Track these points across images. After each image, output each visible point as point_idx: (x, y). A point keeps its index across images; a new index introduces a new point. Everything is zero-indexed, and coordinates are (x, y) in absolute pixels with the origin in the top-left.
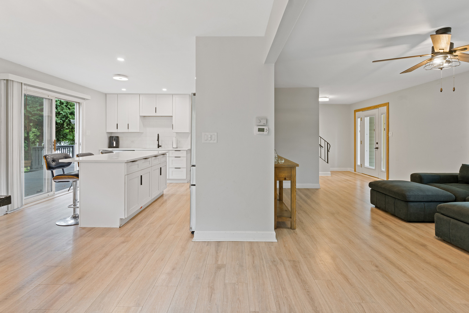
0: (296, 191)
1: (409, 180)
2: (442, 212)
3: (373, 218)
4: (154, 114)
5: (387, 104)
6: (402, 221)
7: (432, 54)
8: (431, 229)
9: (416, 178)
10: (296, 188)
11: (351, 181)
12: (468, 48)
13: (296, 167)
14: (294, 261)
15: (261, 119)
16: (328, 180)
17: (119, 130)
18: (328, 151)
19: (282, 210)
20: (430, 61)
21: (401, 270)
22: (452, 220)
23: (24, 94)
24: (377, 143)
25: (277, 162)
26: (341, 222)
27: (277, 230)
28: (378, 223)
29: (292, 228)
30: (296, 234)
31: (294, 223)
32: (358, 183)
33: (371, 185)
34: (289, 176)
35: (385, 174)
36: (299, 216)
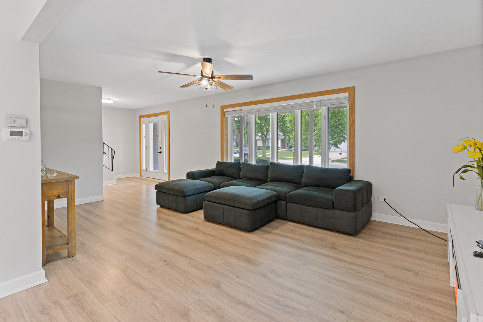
0: (75, 209)
1: (186, 178)
2: (208, 200)
3: (159, 218)
5: (168, 113)
6: (182, 214)
7: (201, 76)
8: (200, 214)
9: (191, 176)
10: (75, 205)
11: (137, 187)
12: (221, 77)
13: (75, 180)
14: (75, 296)
15: (15, 118)
16: (114, 189)
18: (112, 158)
19: (52, 238)
20: (200, 81)
21: (184, 256)
22: (214, 204)
24: (160, 148)
25: (45, 177)
26: (129, 230)
27: (46, 266)
28: (164, 221)
29: (70, 255)
30: (77, 261)
31: (73, 248)
32: (144, 187)
33: (157, 187)
34: (65, 192)
35: (167, 175)
36: (79, 238)
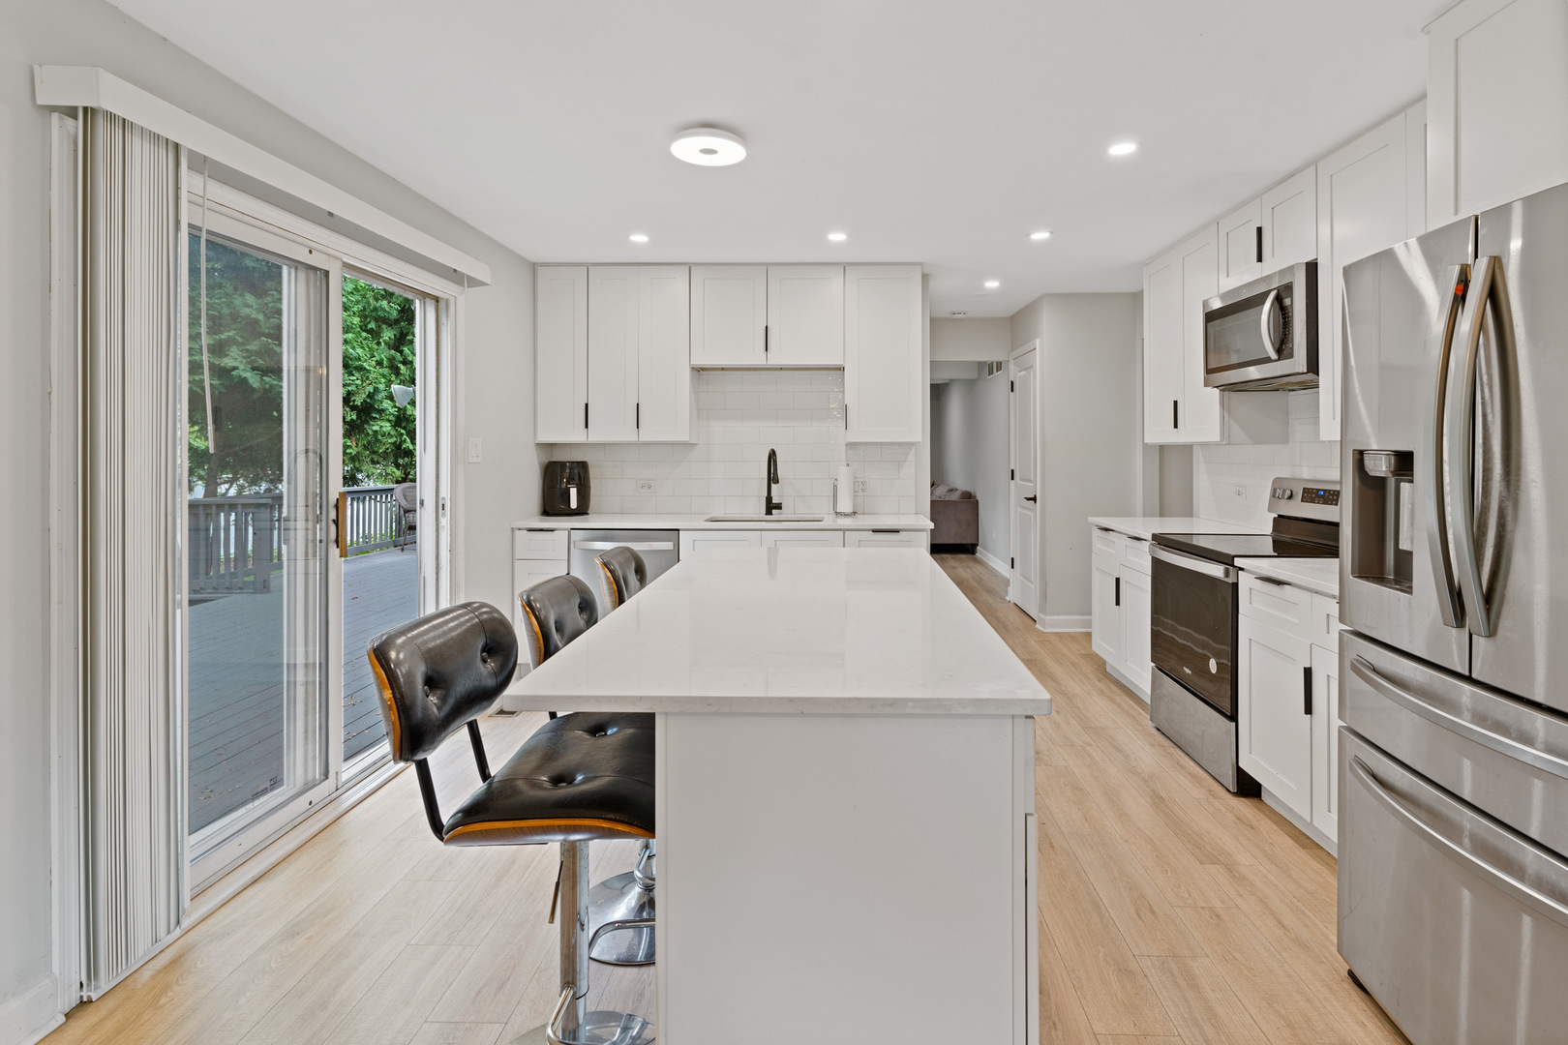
4: (759, 359)
17: (595, 435)
23: (190, 226)
